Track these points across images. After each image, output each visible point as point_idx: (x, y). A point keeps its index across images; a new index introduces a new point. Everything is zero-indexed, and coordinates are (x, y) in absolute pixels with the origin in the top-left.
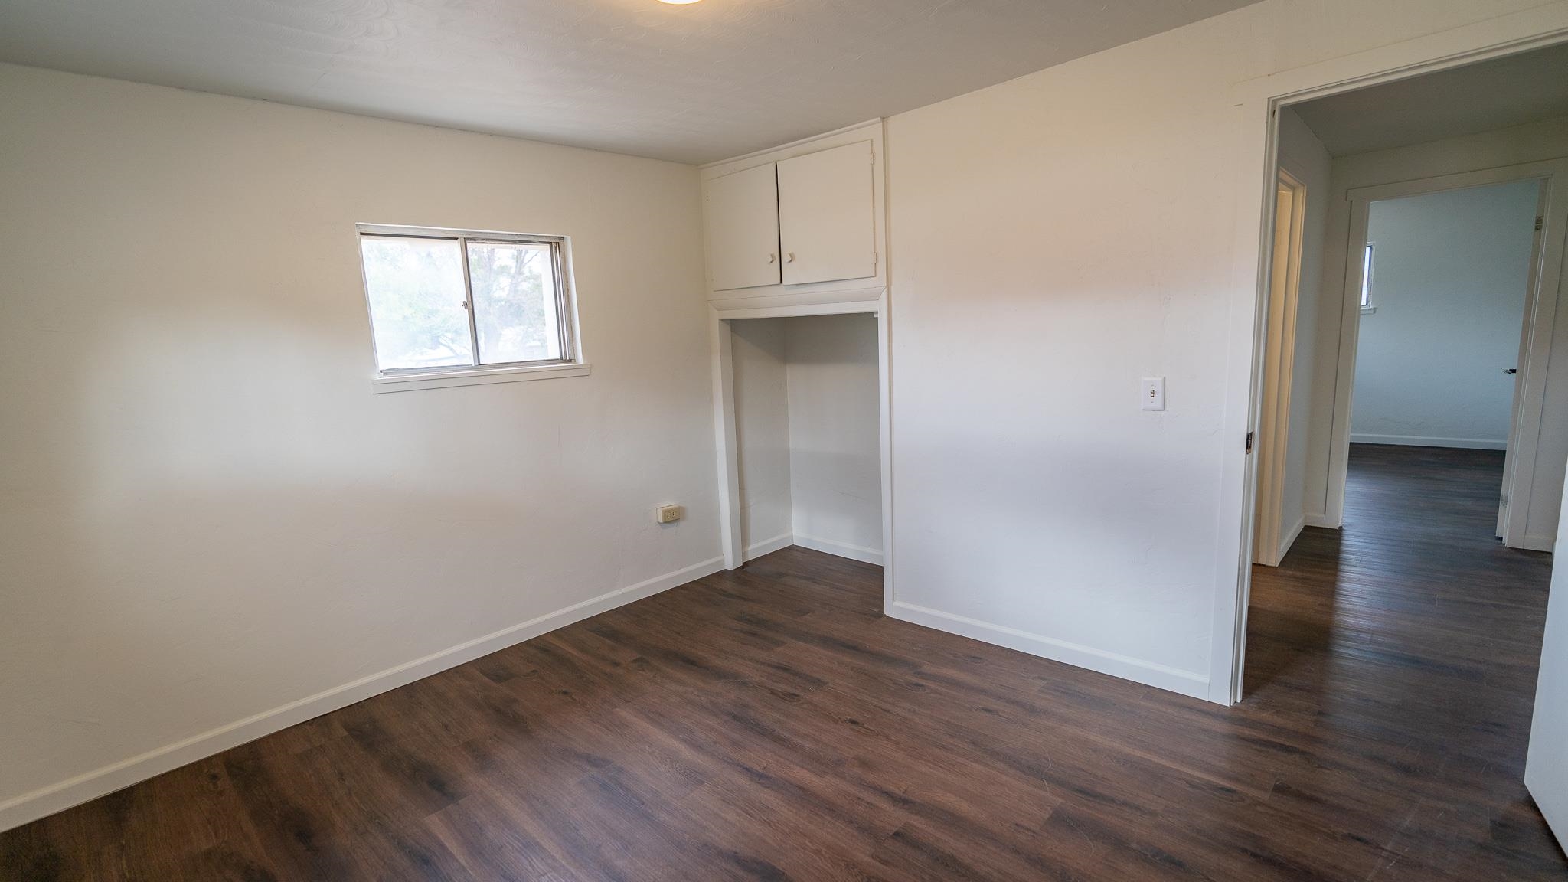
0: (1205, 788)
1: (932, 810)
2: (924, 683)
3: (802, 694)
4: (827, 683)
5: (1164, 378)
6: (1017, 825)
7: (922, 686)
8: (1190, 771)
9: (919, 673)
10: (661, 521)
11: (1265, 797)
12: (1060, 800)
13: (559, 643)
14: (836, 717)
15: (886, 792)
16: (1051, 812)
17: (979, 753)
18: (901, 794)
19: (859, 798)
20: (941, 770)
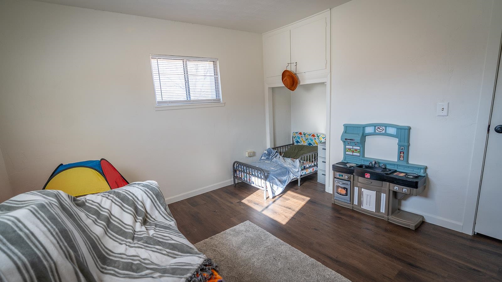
0: (465, 268)
1: (348, 266)
2: (342, 217)
3: (296, 218)
4: (305, 215)
5: (449, 103)
6: (383, 275)
7: (341, 218)
8: (457, 261)
9: (340, 213)
10: (247, 156)
11: (495, 275)
12: (401, 268)
13: (213, 195)
14: (309, 227)
15: (329, 257)
16: (398, 272)
17: (366, 245)
18: (335, 258)
19: (319, 258)
20: (351, 250)
